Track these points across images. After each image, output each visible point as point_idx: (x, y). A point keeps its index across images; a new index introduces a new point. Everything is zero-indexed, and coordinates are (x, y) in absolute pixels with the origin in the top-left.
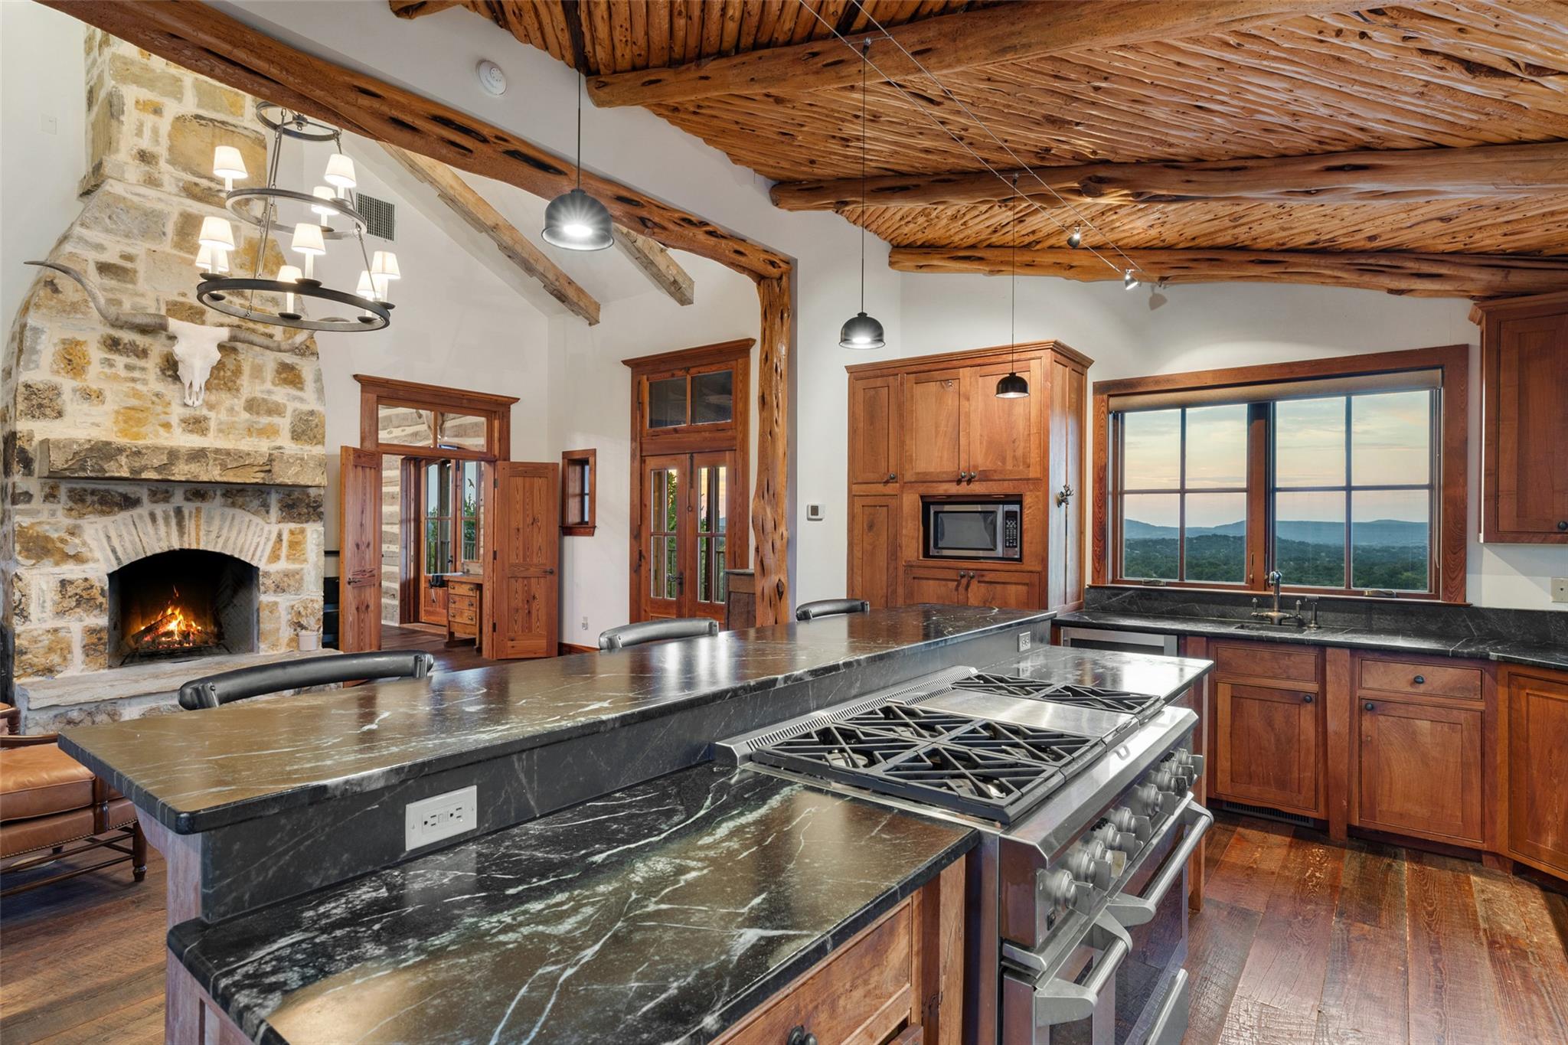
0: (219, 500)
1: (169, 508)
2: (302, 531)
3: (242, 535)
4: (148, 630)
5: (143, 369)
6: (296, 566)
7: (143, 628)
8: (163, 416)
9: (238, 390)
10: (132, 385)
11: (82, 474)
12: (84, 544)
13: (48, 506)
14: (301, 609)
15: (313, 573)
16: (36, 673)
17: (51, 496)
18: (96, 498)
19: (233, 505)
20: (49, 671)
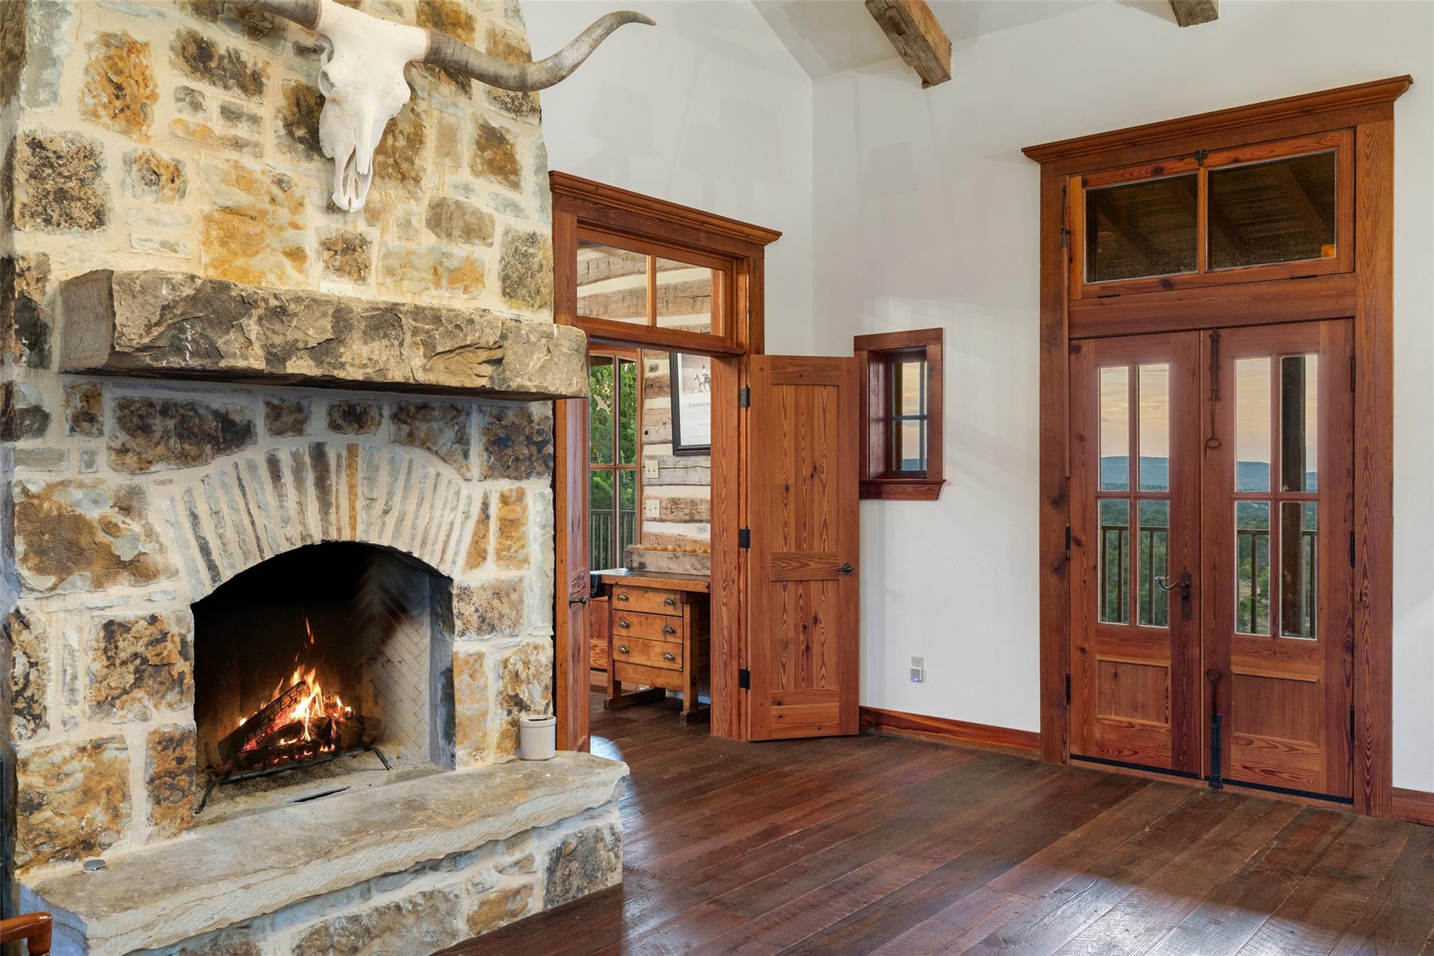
0: (386, 428)
1: (302, 444)
2: (521, 495)
3: (426, 505)
4: (253, 725)
5: (255, 120)
6: (510, 574)
7: (243, 721)
8: (290, 233)
9: (417, 181)
10: (234, 155)
11: (175, 362)
12: (150, 533)
13: (80, 443)
14: (520, 667)
15: (537, 588)
16: (61, 855)
17: (84, 420)
18: (171, 424)
19: (410, 439)
20: (87, 844)
